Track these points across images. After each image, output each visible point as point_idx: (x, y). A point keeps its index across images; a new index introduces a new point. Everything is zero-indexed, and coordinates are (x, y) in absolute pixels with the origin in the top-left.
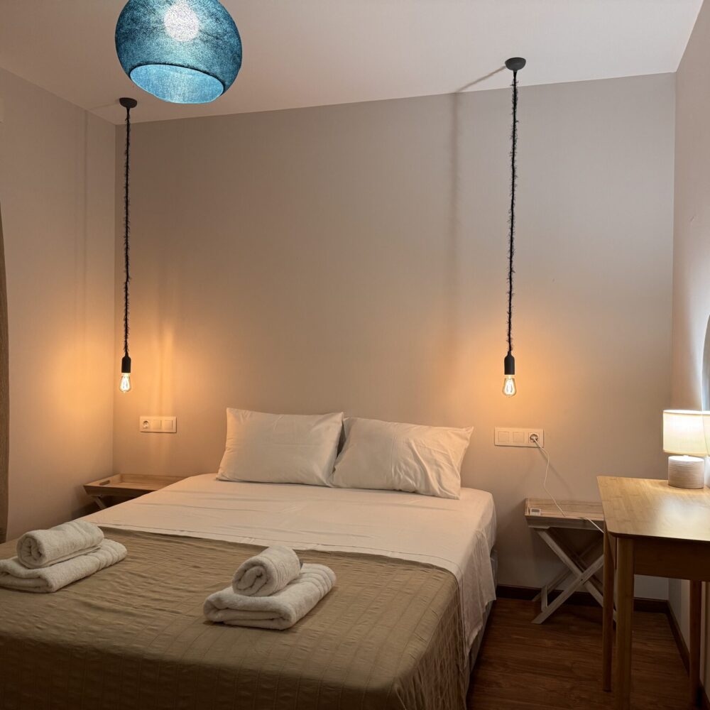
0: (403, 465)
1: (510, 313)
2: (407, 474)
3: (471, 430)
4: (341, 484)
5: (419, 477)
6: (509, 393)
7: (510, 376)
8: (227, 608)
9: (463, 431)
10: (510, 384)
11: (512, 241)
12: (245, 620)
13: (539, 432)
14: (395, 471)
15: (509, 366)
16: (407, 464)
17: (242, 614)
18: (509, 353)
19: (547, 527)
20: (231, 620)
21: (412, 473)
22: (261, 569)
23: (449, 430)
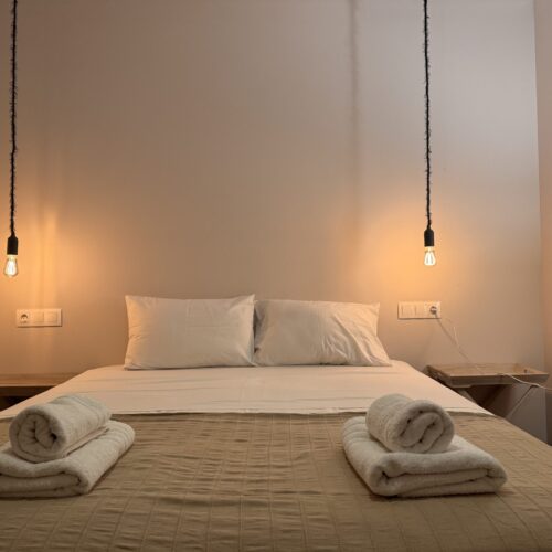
1: (428, 190)
3: (378, 305)
4: (268, 362)
5: (349, 348)
6: (430, 264)
7: (429, 248)
8: (405, 474)
9: (371, 306)
10: (430, 255)
11: (428, 123)
12: (436, 486)
13: (438, 305)
15: (429, 239)
16: (335, 336)
17: (431, 480)
18: (429, 227)
19: (468, 386)
20: (414, 490)
22: (436, 416)
23: (365, 306)
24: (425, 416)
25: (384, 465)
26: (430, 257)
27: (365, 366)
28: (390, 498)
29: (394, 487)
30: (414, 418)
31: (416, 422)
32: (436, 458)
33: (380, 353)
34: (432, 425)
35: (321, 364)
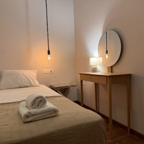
0: (23, 80)
1: (48, 40)
2: (25, 82)
3: (37, 70)
4: (3, 88)
6: (49, 59)
7: (49, 55)
8: (33, 115)
9: (35, 71)
10: (49, 57)
11: (47, 22)
12: (41, 117)
13: (52, 70)
14: (21, 82)
15: (49, 53)
16: (24, 80)
17: (40, 115)
18: (49, 50)
19: (59, 89)
21: (26, 82)
22: (42, 98)
23: (33, 71)
24: (39, 99)
25: (27, 114)
26: (49, 58)
27: (33, 87)
28: (29, 122)
29: (29, 119)
30: (36, 100)
31: (36, 101)
32: (41, 109)
33: (37, 83)
34: (41, 101)
35: (20, 87)
